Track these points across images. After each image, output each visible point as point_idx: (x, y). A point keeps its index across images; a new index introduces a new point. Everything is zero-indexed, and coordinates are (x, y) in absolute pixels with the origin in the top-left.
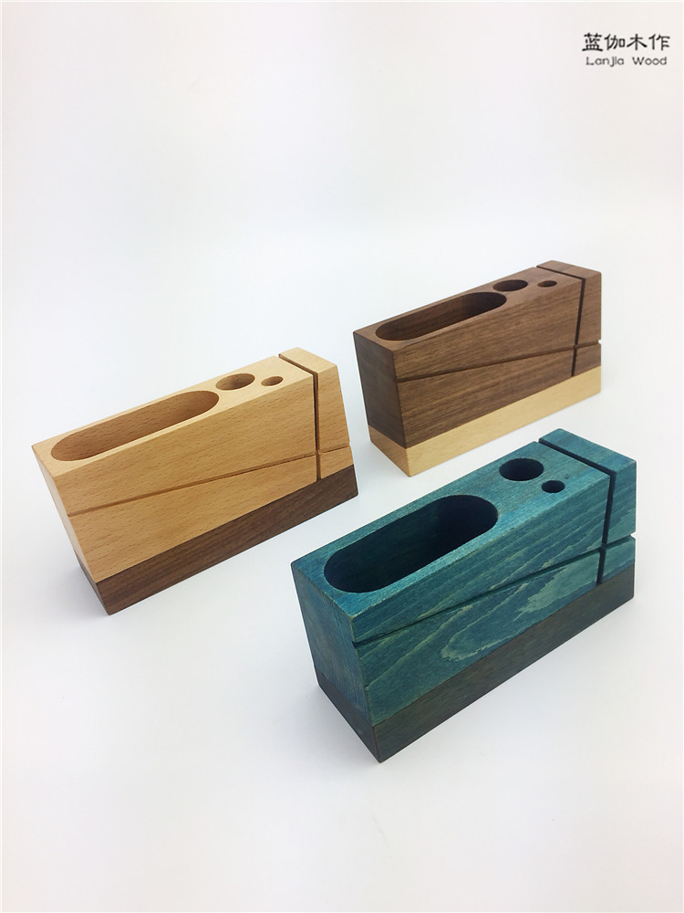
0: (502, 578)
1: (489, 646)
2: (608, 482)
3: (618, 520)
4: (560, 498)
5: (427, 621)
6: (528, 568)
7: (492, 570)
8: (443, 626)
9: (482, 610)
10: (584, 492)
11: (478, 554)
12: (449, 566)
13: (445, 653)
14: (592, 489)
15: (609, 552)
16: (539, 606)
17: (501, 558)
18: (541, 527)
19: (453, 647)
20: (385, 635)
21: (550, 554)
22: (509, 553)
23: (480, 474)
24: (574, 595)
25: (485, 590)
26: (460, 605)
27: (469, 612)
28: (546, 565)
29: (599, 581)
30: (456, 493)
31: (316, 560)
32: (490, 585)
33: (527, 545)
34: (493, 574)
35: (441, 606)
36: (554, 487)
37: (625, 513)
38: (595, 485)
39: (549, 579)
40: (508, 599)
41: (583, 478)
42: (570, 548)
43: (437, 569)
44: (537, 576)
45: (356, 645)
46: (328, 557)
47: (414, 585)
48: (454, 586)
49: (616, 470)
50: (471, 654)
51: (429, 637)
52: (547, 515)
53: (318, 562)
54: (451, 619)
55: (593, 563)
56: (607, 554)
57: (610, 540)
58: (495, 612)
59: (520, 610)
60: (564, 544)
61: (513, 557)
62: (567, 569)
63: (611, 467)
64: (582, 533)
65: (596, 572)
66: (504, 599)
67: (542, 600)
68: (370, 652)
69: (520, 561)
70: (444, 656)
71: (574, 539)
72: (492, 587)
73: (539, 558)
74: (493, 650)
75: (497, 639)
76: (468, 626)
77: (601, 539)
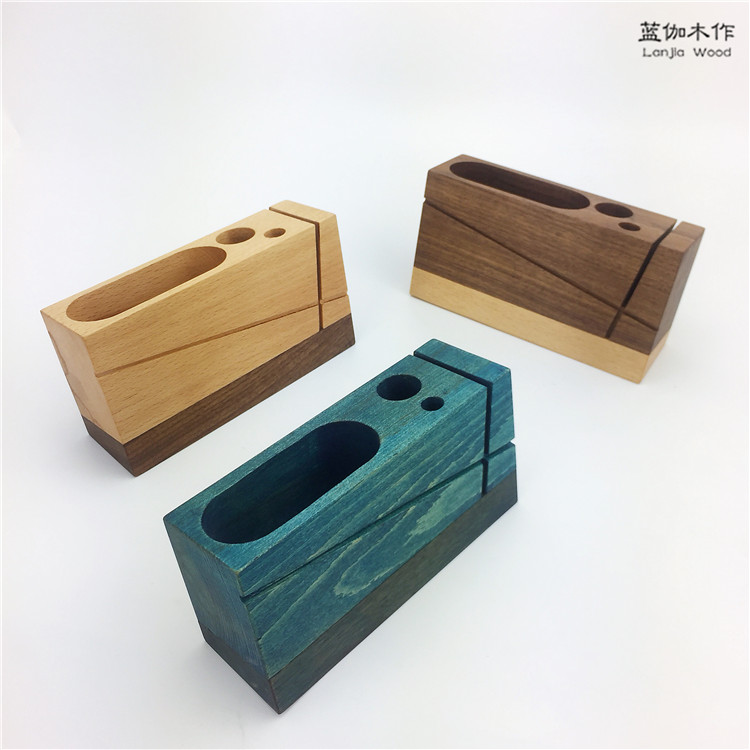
0: (389, 505)
1: (382, 575)
2: (486, 393)
3: (497, 429)
4: (440, 415)
5: (316, 561)
6: (414, 490)
7: (379, 498)
8: (333, 564)
9: (371, 541)
10: (463, 407)
11: (364, 485)
12: (335, 502)
13: (339, 590)
14: (471, 403)
15: (492, 462)
16: (428, 527)
17: (386, 485)
18: (424, 448)
19: (346, 583)
20: (274, 583)
21: (434, 474)
22: (394, 479)
23: (357, 396)
24: (461, 509)
25: (373, 520)
26: (349, 539)
27: (359, 544)
28: (431, 485)
29: (484, 491)
30: (334, 419)
31: (191, 511)
32: (378, 513)
33: (411, 468)
34: (380, 502)
35: (330, 544)
36: (433, 404)
37: (504, 421)
38: (473, 398)
39: (436, 497)
40: (397, 525)
41: (461, 392)
42: (453, 464)
43: (323, 507)
44: (424, 497)
45: (244, 599)
46: (204, 506)
47: (300, 527)
48: (341, 522)
49: (492, 380)
50: (365, 587)
51: (319, 578)
52: (429, 436)
53: (194, 514)
54: (341, 556)
55: (477, 476)
56: (490, 464)
57: (492, 450)
58: (384, 541)
59: (410, 534)
60: (448, 461)
61: (398, 483)
62: (454, 485)
63: (487, 378)
64: (464, 448)
65: (481, 483)
66: (393, 526)
67: (430, 520)
68: (260, 604)
69: (407, 485)
70: (337, 594)
71: (457, 454)
72: (380, 516)
73: (424, 479)
74: (386, 578)
75: (389, 566)
76: (359, 559)
77: (482, 451)
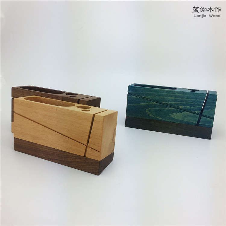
6: (174, 104)
7: (164, 97)
19: (149, 111)
21: (182, 104)
22: (170, 96)
24: (188, 123)
27: (155, 105)
28: (180, 107)
29: (198, 124)
33: (175, 97)
39: (180, 112)
40: (167, 109)
42: (189, 107)
51: (144, 104)
54: (150, 103)
59: (170, 114)
64: (194, 105)
67: (178, 116)
71: (191, 105)
75: (162, 118)
76: (154, 108)
